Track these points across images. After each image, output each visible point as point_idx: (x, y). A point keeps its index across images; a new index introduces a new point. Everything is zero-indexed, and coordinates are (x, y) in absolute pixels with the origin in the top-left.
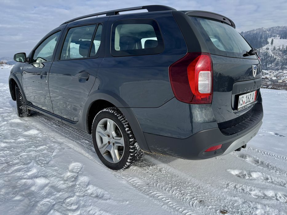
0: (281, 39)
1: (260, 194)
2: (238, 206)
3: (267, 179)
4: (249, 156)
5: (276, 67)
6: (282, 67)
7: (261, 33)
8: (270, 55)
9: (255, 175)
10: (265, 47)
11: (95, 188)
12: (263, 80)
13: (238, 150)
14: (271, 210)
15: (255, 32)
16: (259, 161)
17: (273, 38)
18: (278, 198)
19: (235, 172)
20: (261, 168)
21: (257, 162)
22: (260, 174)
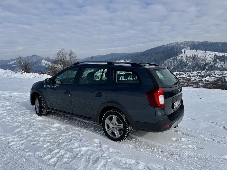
0: (190, 50)
1: (186, 147)
2: (178, 152)
3: (189, 141)
4: (179, 131)
5: (189, 70)
6: (192, 70)
7: (177, 46)
8: (184, 61)
9: (183, 139)
10: (180, 56)
11: (113, 149)
12: (181, 79)
13: (175, 127)
14: (191, 153)
15: (173, 45)
16: (184, 133)
17: (185, 49)
18: (194, 148)
19: (174, 139)
20: (186, 136)
21: (183, 133)
22: (185, 138)
